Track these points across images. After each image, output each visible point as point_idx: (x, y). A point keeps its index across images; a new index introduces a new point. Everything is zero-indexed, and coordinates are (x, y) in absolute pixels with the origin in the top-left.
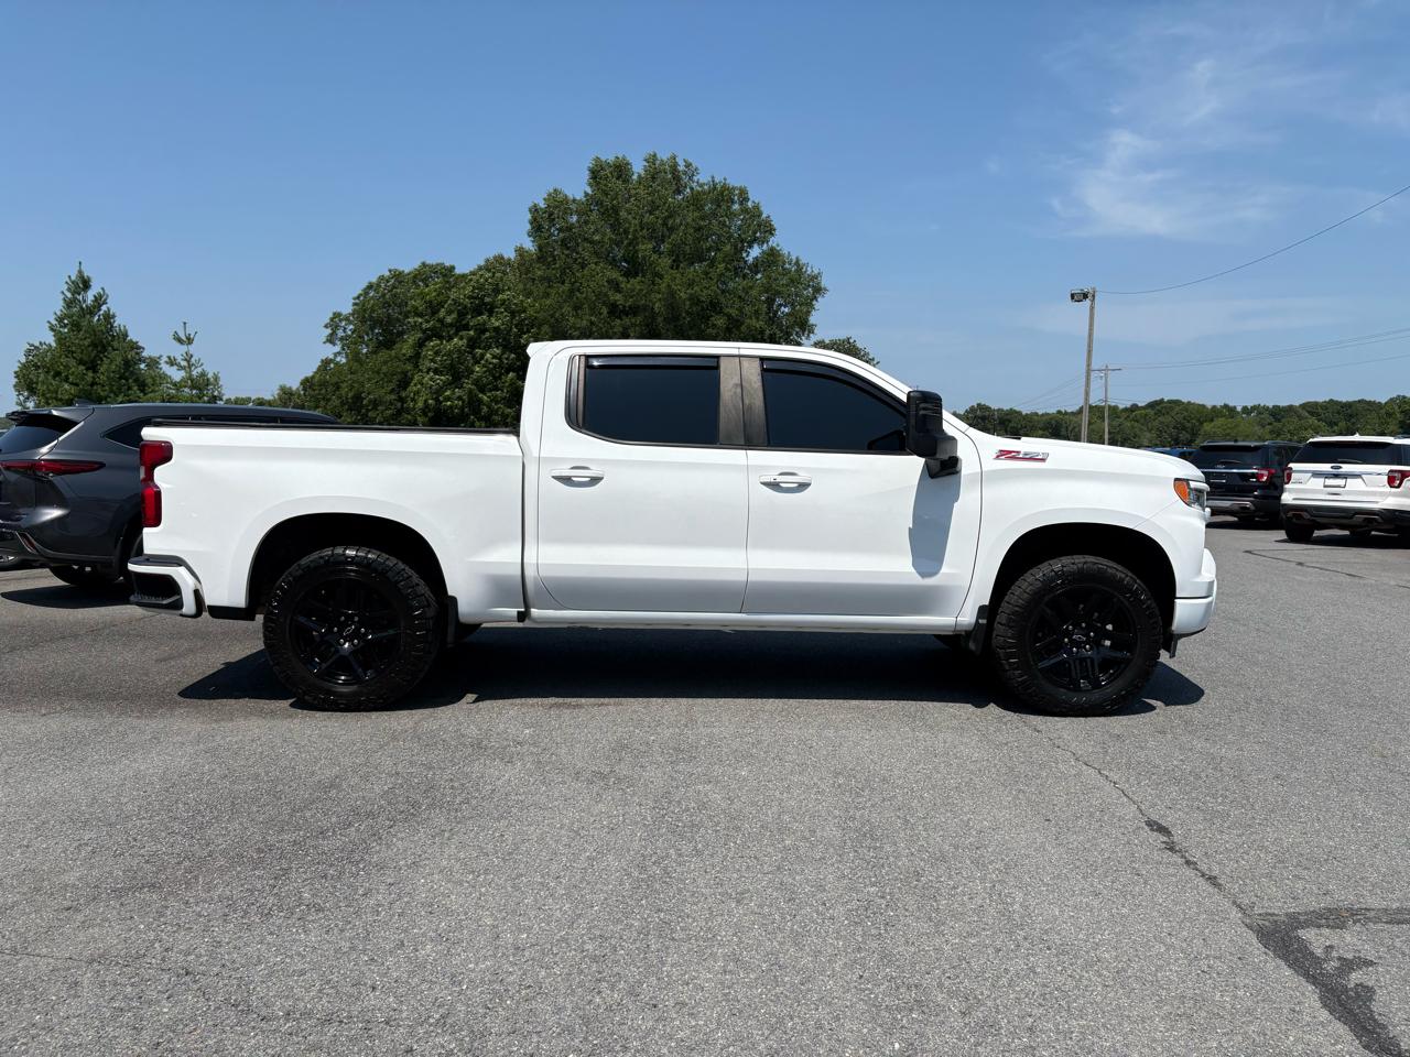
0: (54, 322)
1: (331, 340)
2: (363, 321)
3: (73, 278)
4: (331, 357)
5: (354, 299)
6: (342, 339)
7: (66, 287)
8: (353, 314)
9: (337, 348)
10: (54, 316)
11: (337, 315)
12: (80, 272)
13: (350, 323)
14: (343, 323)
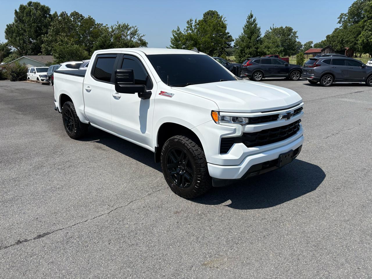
0: (244, 27)
1: (339, 22)
2: (351, 15)
3: (249, 15)
4: (339, 27)
5: (349, 8)
6: (343, 21)
7: (247, 18)
8: (348, 13)
9: (341, 25)
10: (244, 26)
11: (342, 14)
12: (251, 13)
13: (347, 16)
14: (344, 16)
